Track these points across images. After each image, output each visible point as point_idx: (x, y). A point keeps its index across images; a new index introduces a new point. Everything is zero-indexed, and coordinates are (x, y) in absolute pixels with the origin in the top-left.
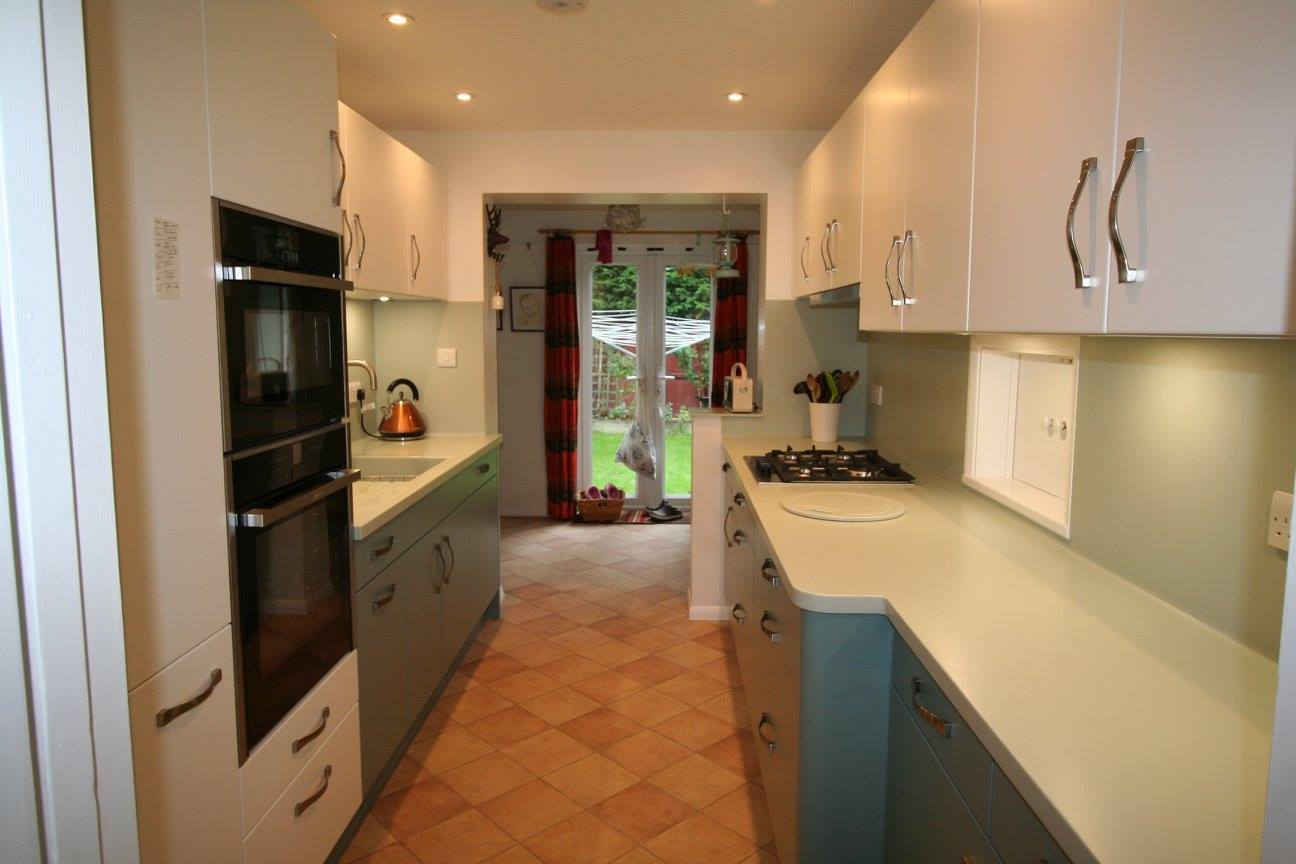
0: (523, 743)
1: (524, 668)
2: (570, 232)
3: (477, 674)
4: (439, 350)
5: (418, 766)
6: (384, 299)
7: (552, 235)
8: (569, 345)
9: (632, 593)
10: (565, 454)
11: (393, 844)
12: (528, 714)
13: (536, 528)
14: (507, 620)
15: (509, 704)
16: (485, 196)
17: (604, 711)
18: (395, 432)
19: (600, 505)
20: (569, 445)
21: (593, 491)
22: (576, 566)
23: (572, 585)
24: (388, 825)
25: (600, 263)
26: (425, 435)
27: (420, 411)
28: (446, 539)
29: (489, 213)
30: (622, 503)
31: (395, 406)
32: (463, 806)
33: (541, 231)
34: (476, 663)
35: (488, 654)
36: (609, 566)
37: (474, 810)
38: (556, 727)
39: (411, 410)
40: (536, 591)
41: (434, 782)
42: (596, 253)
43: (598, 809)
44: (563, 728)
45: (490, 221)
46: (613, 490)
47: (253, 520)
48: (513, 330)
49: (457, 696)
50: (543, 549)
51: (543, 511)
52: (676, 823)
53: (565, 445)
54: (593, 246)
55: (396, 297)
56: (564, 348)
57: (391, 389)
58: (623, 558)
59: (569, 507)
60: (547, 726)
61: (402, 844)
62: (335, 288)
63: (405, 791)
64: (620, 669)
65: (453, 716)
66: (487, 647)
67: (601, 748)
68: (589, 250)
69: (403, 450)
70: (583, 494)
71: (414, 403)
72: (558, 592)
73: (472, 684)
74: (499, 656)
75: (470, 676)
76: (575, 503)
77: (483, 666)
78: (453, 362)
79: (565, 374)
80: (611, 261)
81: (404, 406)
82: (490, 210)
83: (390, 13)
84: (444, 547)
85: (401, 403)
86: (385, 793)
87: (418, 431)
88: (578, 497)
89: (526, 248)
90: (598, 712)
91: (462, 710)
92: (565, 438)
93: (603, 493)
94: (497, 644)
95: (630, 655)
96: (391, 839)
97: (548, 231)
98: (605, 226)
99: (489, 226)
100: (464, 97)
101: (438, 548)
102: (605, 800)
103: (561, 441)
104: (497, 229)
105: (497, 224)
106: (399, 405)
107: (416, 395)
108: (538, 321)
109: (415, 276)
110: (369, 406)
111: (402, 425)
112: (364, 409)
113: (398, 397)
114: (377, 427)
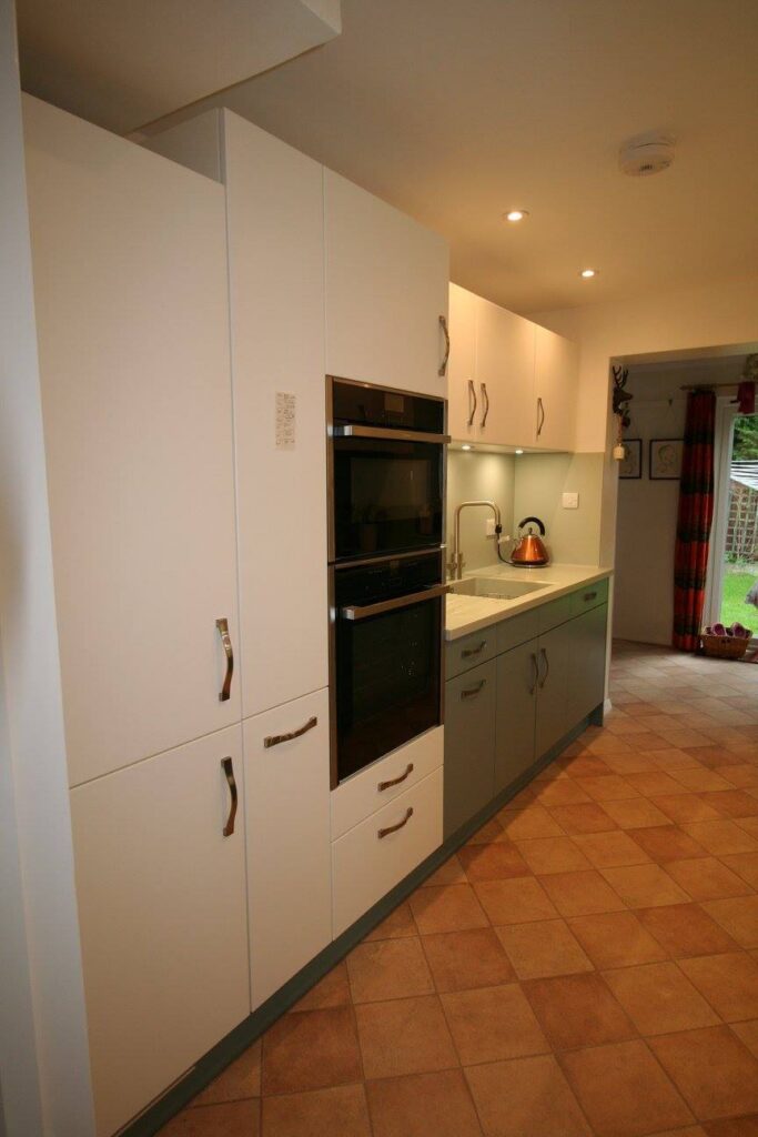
0: (592, 836)
1: (612, 773)
2: (712, 386)
3: (571, 768)
4: (565, 494)
5: (501, 830)
6: (519, 452)
7: (693, 391)
8: (703, 492)
9: (737, 728)
10: (692, 591)
11: (465, 884)
12: (603, 813)
13: (659, 655)
14: (609, 728)
15: (588, 800)
16: (612, 359)
17: (675, 828)
18: (523, 560)
19: (723, 642)
20: (696, 584)
21: (719, 628)
22: (686, 693)
23: (678, 710)
24: (465, 868)
25: (741, 414)
26: (548, 564)
27: (545, 545)
28: (544, 651)
29: (616, 374)
30: (747, 642)
31: (525, 540)
32: (525, 872)
33: (683, 388)
34: (571, 759)
35: (584, 753)
36: (719, 699)
37: (533, 879)
38: (625, 831)
39: (537, 543)
40: (640, 708)
41: (509, 846)
42: (738, 405)
43: (642, 914)
44: (632, 833)
45: (617, 381)
46: (739, 629)
47: (350, 614)
48: (651, 478)
49: (547, 782)
50: (660, 674)
51: (668, 641)
52: (716, 953)
53: (693, 583)
54: (735, 398)
55: (529, 450)
56: (697, 495)
57: (522, 525)
58: (737, 694)
59: (692, 640)
60: (617, 827)
61: (471, 886)
62: (439, 441)
63: (485, 845)
64: (703, 795)
65: (540, 797)
66: (584, 748)
67: (663, 861)
68: (732, 402)
69: (528, 575)
70: (708, 629)
71: (541, 538)
72: (661, 713)
73: (563, 775)
74: (592, 757)
75: (563, 768)
76: (700, 638)
77: (576, 763)
78: (575, 504)
79: (697, 519)
80: (752, 411)
81: (532, 540)
82: (617, 371)
83: (508, 213)
84: (540, 659)
85: (530, 537)
86: (472, 842)
87: (542, 560)
88: (703, 631)
89: (668, 404)
90: (668, 828)
91: (549, 794)
92: (693, 577)
93: (728, 630)
94: (593, 748)
95: (717, 784)
96: (464, 879)
97: (689, 387)
98: (742, 377)
99: (614, 385)
100: (588, 274)
101: (533, 657)
102: (651, 909)
103: (689, 579)
104: (624, 389)
105: (624, 383)
106: (527, 539)
107: (543, 531)
108: (675, 470)
109: (539, 432)
110: (504, 538)
111: (529, 555)
112: (501, 541)
113: (527, 532)
114: (510, 555)
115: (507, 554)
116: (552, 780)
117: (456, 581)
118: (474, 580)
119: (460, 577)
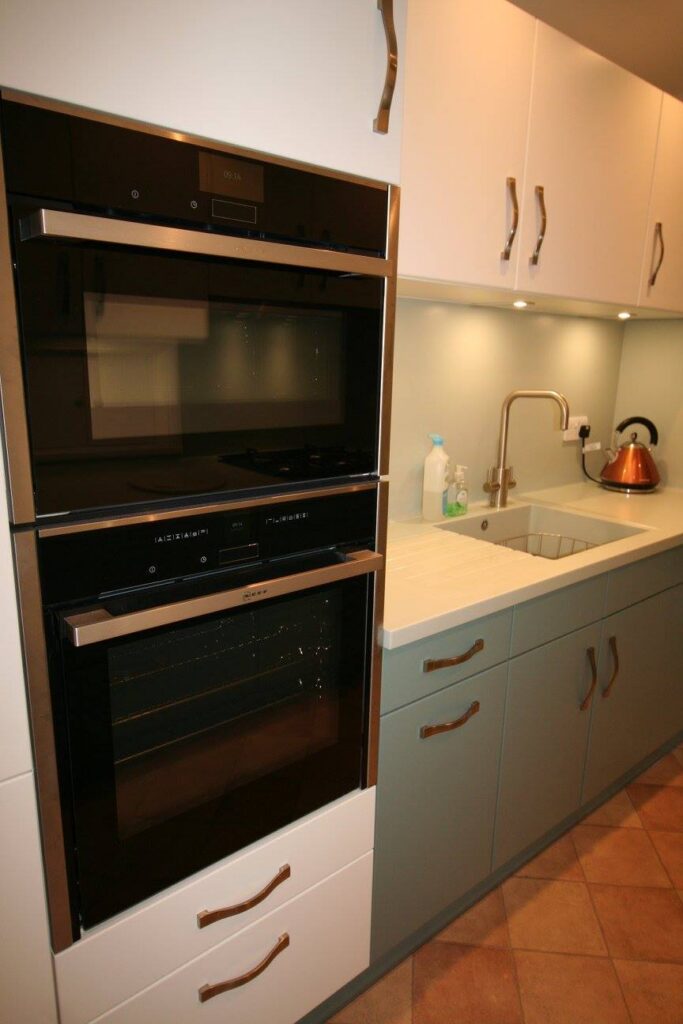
3: (649, 807)
6: (624, 316)
18: (616, 481)
26: (657, 487)
31: (624, 450)
34: (653, 789)
39: (643, 455)
49: (604, 830)
57: (622, 428)
63: (465, 948)
69: (623, 508)
71: (650, 448)
73: (634, 820)
75: (636, 806)
81: (635, 450)
85: (632, 446)
87: (649, 481)
106: (628, 449)
107: (654, 439)
109: (652, 281)
110: (593, 446)
111: (628, 472)
112: (587, 448)
113: (629, 439)
114: (599, 471)
115: (595, 469)
116: (613, 827)
117: (498, 509)
118: (527, 510)
119: (504, 503)
